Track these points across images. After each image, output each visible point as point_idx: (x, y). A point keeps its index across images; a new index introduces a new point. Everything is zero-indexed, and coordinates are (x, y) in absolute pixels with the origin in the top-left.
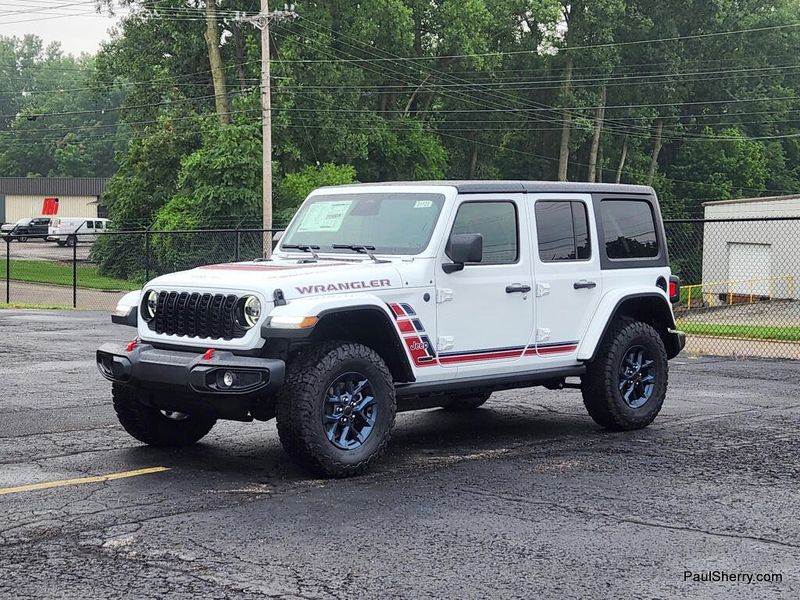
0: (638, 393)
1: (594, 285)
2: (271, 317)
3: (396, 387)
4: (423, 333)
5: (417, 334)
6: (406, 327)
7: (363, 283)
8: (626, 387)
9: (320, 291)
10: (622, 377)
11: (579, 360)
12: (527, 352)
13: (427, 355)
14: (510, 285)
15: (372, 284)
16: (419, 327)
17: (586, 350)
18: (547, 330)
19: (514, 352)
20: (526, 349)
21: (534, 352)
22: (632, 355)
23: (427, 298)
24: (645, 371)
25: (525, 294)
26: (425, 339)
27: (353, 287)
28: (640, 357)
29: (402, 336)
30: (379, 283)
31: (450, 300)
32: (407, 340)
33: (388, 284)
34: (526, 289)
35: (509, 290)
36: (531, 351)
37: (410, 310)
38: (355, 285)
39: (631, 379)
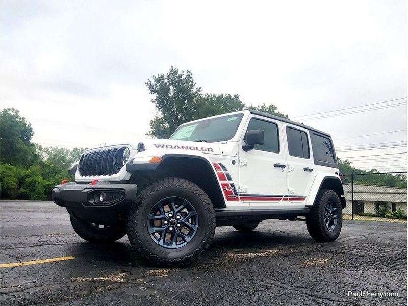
0: (331, 224)
1: (312, 170)
2: (134, 158)
3: (216, 211)
4: (231, 182)
5: (228, 182)
6: (222, 177)
7: (197, 148)
8: (327, 221)
9: (170, 148)
10: (325, 216)
11: (306, 206)
12: (284, 199)
13: (233, 195)
14: (276, 163)
15: (202, 149)
16: (229, 178)
17: (310, 201)
18: (293, 189)
19: (278, 198)
20: (283, 197)
21: (287, 199)
22: (328, 206)
23: (234, 162)
24: (333, 213)
25: (283, 169)
26: (232, 185)
27: (190, 149)
28: (331, 206)
29: (220, 182)
30: (207, 150)
31: (246, 165)
32: (222, 184)
33: (212, 150)
34: (283, 167)
35: (276, 166)
36: (285, 199)
37: (224, 168)
38: (192, 148)
39: (328, 217)
